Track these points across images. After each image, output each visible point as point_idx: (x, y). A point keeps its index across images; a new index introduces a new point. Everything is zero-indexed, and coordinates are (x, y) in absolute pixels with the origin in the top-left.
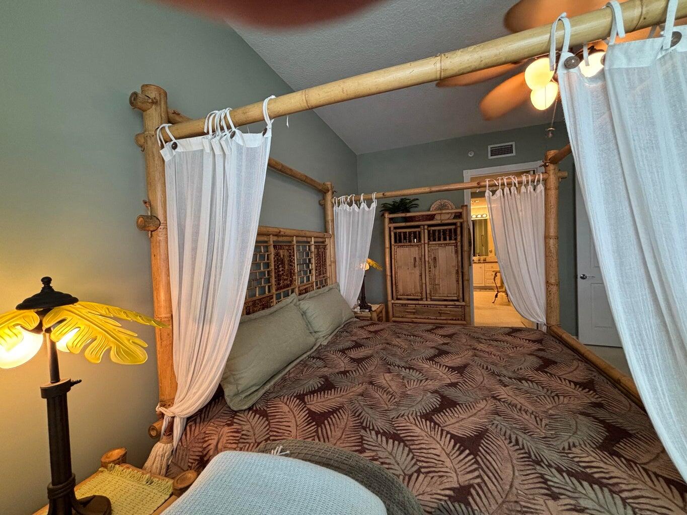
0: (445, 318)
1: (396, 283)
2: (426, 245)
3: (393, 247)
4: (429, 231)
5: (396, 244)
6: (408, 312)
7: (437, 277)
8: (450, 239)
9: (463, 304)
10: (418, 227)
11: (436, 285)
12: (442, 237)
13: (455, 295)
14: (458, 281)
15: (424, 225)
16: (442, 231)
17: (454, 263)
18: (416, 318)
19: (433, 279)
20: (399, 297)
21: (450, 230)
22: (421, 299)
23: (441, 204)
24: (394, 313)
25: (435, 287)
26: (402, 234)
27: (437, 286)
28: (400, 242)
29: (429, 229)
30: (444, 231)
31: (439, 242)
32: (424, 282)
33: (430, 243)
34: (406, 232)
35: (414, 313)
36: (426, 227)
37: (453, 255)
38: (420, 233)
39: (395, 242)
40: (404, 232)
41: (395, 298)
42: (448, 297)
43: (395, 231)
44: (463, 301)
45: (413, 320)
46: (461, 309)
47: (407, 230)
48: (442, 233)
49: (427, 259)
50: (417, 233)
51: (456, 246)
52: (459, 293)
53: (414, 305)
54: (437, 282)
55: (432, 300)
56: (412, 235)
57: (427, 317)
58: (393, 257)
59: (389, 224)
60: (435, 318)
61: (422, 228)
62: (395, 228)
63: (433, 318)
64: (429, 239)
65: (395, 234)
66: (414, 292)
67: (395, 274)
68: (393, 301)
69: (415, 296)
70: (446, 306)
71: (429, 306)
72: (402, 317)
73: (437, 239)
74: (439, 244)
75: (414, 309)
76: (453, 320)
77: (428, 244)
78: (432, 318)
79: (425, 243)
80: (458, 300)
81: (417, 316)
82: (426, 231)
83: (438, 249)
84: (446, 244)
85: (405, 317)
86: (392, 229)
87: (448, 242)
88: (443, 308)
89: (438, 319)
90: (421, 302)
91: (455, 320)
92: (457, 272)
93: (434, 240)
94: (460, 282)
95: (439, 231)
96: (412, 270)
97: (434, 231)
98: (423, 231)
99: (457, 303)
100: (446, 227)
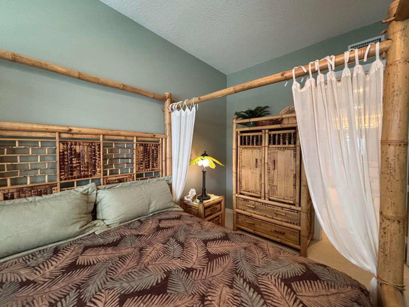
0: (280, 219)
1: (240, 180)
2: (266, 148)
3: (239, 148)
4: (270, 135)
5: (242, 146)
6: (248, 207)
7: (276, 179)
8: (290, 143)
9: (299, 209)
10: (260, 131)
11: (274, 186)
12: (281, 140)
13: (292, 199)
14: (295, 186)
15: (265, 130)
16: (281, 134)
17: (292, 167)
18: (255, 214)
19: (271, 180)
20: (242, 192)
21: (290, 134)
22: (260, 198)
23: (289, 110)
24: (238, 206)
25: (273, 188)
26: (247, 138)
27: (275, 188)
28: (245, 144)
29: (270, 133)
30: (284, 135)
31: (279, 146)
32: (263, 182)
33: (270, 146)
34: (250, 136)
35: (254, 209)
36: (267, 131)
37: (292, 159)
38: (261, 136)
39: (241, 144)
40: (248, 136)
41: (238, 193)
42: (284, 199)
43: (241, 135)
44: (300, 206)
45: (252, 214)
46: (297, 214)
47: (251, 134)
48: (281, 137)
49: (266, 161)
50: (259, 137)
51: (295, 151)
52: (296, 197)
53: (254, 202)
54: (275, 184)
55: (270, 200)
56: (255, 138)
57: (264, 214)
58: (238, 157)
59: (236, 129)
60: (272, 217)
61: (264, 132)
62: (242, 132)
63: (270, 216)
64: (269, 142)
65: (241, 137)
66: (254, 190)
67: (240, 172)
68: (237, 195)
69: (255, 193)
70: (282, 208)
71: (267, 205)
72: (244, 210)
73: (276, 143)
74: (278, 148)
75: (254, 205)
76: (288, 222)
77: (269, 147)
78: (268, 216)
79: (265, 147)
80: (294, 205)
81: (256, 212)
82: (267, 135)
83: (277, 152)
84: (285, 148)
85: (246, 211)
86: (239, 133)
87: (287, 145)
88: (279, 209)
89: (274, 219)
90: (259, 200)
91: (291, 223)
92: (295, 176)
93: (274, 144)
94: (298, 187)
95: (279, 135)
96: (254, 169)
97: (274, 135)
98: (264, 135)
99: (293, 207)
100: (285, 132)
